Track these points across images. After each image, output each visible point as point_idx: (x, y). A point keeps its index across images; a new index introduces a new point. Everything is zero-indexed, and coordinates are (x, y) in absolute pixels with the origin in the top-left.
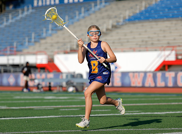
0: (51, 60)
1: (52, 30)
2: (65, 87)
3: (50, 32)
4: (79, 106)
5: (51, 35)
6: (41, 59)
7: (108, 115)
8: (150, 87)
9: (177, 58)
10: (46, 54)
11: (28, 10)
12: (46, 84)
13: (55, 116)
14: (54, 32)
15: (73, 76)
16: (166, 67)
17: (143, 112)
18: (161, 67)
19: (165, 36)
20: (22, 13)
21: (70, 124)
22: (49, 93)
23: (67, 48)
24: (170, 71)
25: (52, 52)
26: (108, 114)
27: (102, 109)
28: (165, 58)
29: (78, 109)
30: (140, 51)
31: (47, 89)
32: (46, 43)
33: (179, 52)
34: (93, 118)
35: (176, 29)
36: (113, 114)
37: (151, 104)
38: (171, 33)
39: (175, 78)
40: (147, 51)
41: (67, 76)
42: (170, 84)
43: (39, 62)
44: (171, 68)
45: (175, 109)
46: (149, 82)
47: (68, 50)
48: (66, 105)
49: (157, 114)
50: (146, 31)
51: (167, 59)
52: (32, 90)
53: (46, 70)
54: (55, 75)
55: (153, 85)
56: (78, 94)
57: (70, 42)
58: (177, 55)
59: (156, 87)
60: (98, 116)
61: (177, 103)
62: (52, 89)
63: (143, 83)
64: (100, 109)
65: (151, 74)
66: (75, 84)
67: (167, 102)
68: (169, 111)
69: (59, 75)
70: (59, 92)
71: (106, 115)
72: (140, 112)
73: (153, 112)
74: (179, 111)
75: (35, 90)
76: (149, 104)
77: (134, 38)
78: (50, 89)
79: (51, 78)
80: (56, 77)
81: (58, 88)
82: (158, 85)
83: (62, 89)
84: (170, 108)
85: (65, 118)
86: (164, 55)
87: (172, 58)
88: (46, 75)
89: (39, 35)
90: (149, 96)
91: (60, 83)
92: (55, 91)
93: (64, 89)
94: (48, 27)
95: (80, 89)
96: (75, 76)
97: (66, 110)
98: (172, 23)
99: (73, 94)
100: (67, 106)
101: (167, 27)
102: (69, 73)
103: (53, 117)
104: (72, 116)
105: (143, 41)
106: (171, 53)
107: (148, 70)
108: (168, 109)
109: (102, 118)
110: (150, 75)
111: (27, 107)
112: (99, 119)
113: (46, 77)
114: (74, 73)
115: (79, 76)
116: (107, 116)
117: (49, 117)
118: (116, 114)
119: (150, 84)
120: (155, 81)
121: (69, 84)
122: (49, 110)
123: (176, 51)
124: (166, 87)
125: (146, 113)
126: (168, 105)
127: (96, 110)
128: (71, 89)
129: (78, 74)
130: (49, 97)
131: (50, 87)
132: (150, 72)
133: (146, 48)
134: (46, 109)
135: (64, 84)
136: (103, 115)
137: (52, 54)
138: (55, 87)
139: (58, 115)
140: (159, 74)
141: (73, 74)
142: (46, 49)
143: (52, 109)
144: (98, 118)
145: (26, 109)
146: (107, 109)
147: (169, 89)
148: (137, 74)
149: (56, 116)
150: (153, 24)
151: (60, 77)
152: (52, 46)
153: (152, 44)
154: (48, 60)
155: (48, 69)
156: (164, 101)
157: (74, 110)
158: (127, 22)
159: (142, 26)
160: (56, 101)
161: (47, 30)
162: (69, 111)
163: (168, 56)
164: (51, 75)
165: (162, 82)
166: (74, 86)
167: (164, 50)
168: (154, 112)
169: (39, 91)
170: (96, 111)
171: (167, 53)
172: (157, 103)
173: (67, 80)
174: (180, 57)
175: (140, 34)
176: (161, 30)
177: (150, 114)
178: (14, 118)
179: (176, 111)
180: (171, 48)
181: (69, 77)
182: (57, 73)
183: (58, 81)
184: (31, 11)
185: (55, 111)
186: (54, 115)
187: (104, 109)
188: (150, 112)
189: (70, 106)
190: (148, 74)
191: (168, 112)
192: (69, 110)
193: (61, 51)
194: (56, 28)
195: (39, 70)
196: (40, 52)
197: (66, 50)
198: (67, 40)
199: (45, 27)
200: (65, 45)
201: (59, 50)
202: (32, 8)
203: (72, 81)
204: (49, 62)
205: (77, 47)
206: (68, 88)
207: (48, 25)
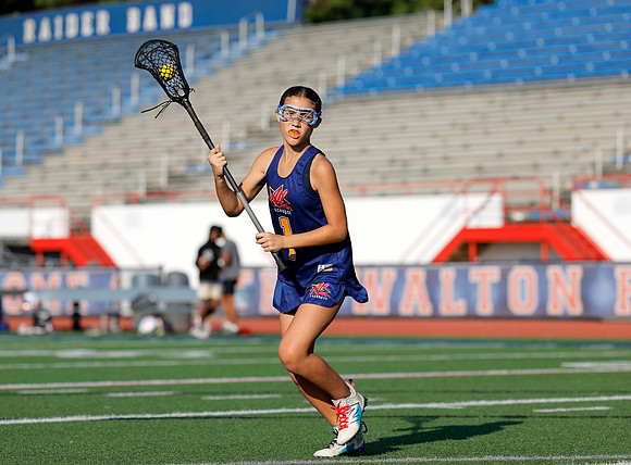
0: (81, 224)
1: (85, 122)
2: (128, 318)
3: (78, 129)
4: (173, 382)
5: (81, 140)
6: (48, 224)
7: (272, 411)
8: (415, 318)
9: (507, 220)
10: (63, 205)
11: (3, 54)
12: (64, 309)
13: (90, 418)
14: (92, 129)
15: (157, 279)
16: (472, 250)
17: (388, 402)
18: (455, 251)
19: (466, 146)
21: (142, 445)
22: (75, 338)
23: (137, 184)
24: (483, 263)
25: (85, 197)
26: (271, 408)
27: (251, 393)
28: (468, 219)
29: (171, 393)
30: (383, 195)
31: (68, 323)
32: (65, 167)
33: (515, 200)
34: (220, 421)
35: (507, 122)
36: (288, 410)
37: (418, 375)
38: (487, 133)
39: (502, 287)
40: (408, 194)
41: (135, 280)
42: (485, 307)
43: (39, 232)
44: (488, 254)
45: (499, 392)
46: (414, 301)
47: (141, 191)
48: (130, 379)
49: (436, 409)
50: (403, 128)
51: (474, 224)
52: (16, 329)
53: (64, 261)
54: (92, 277)
55: (426, 310)
56: (171, 342)
57: (147, 164)
58: (507, 210)
59: (436, 317)
60: (236, 417)
61: (504, 372)
62: (84, 323)
63: (394, 304)
64: (243, 393)
65: (422, 274)
66: (162, 307)
67: (470, 369)
68: (478, 400)
69: (109, 275)
70: (109, 334)
71: (265, 412)
72: (381, 403)
73: (423, 403)
74: (511, 399)
75: (24, 329)
76: (411, 375)
77: (364, 151)
78: (76, 323)
79: (80, 288)
80: (99, 282)
81: (104, 321)
82: (444, 311)
83: (118, 324)
84: (480, 389)
85: (124, 422)
86: (465, 210)
87: (491, 219)
88: (64, 278)
89: (42, 142)
90: (411, 347)
91: (110, 304)
92: (95, 332)
93: (124, 323)
94: (73, 114)
95: (178, 325)
96: (162, 281)
97: (130, 394)
98: (492, 102)
99: (154, 342)
100: (135, 383)
101: (474, 113)
102: (143, 269)
103: (84, 418)
104: (148, 416)
105: (393, 162)
106: (488, 202)
107: (411, 259)
108: (473, 392)
109: (249, 421)
110: (416, 278)
112: (238, 425)
113: (64, 285)
114: (160, 268)
115: (175, 279)
116: (268, 417)
117: (69, 419)
118: (298, 410)
119: (416, 306)
120: (433, 299)
121: (142, 306)
122: (70, 394)
123: (504, 194)
124: (471, 317)
125: (401, 406)
126: (475, 378)
127: (231, 397)
128: (148, 325)
129: (170, 274)
130: (74, 351)
131: (76, 317)
132: (416, 266)
133: (405, 183)
134: (63, 391)
135: (126, 308)
136: (255, 412)
137: (87, 204)
138: (95, 317)
139: (102, 414)
140: (448, 273)
141: (156, 273)
142: (64, 187)
143: (81, 394)
144: (237, 421)
146: (268, 393)
147: (479, 324)
148: (374, 272)
149: (93, 415)
150: (429, 103)
151: (113, 284)
152: (84, 177)
153: (425, 171)
154: (71, 224)
155: (69, 258)
156: (463, 365)
157: (155, 397)
158: (341, 97)
159: (392, 109)
160: (97, 364)
161: (69, 124)
162: (141, 397)
163: (476, 212)
164: (80, 278)
165: (456, 299)
166: (157, 315)
167: (464, 192)
168: (428, 402)
169: (38, 330)
170: (230, 400)
171: (475, 201)
172: (441, 370)
173: (133, 295)
174: (518, 216)
175: (384, 139)
176: (454, 125)
177: (413, 409)
179: (501, 399)
180: (488, 186)
181: (143, 281)
182: (101, 271)
183: (103, 296)
184: (12, 57)
185: (93, 400)
186: (87, 415)
187: (259, 393)
188: (414, 402)
189: (143, 383)
190: (410, 274)
191: (473, 403)
192: (138, 394)
193: (116, 196)
194: (99, 117)
195: (40, 259)
196: (44, 197)
197: (133, 191)
198: (135, 159)
199: (62, 114)
200: (128, 174)
201: (110, 192)
202: (18, 50)
203: (153, 298)
204: (73, 231)
205: (169, 182)
206: (139, 322)
207: (73, 106)
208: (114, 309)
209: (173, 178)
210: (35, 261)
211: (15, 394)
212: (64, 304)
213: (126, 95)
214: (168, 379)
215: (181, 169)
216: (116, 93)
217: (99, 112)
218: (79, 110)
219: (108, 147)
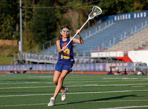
0: (126, 54)
1: (126, 35)
2: (135, 72)
3: (125, 36)
4: (144, 84)
5: (126, 38)
6: (120, 54)
10: (122, 51)
11: (111, 23)
12: (123, 70)
14: (128, 36)
15: (141, 64)
20: (107, 25)
22: (125, 76)
23: (136, 47)
25: (127, 49)
29: (144, 86)
31: (124, 73)
32: (123, 44)
41: (136, 65)
43: (118, 56)
47: (137, 48)
52: (114, 74)
53: (123, 61)
54: (128, 64)
56: (143, 76)
57: (138, 43)
62: (127, 73)
66: (141, 70)
69: (132, 64)
70: (132, 75)
75: (116, 74)
78: (125, 73)
79: (126, 66)
80: (130, 65)
81: (131, 72)
88: (123, 64)
89: (118, 39)
92: (129, 75)
93: (134, 73)
94: (124, 34)
95: (145, 73)
99: (140, 76)
102: (138, 62)
103: (127, 91)
111: (111, 85)
113: (123, 66)
114: (141, 62)
117: (125, 91)
121: (138, 69)
128: (139, 73)
129: (143, 63)
130: (125, 78)
131: (125, 72)
134: (123, 86)
135: (135, 70)
137: (127, 50)
138: (129, 72)
142: (123, 47)
143: (127, 86)
145: (110, 86)
152: (126, 45)
154: (124, 54)
157: (141, 87)
160: (129, 81)
164: (126, 64)
166: (141, 71)
169: (118, 74)
173: (136, 67)
178: (103, 92)
181: (138, 65)
182: (130, 63)
183: (130, 68)
184: (112, 23)
189: (138, 84)
192: (138, 86)
193: (132, 49)
194: (129, 34)
195: (118, 61)
196: (119, 49)
197: (136, 48)
198: (136, 42)
199: (122, 34)
200: (135, 45)
201: (131, 48)
202: (114, 22)
203: (140, 68)
204: (124, 56)
205: (142, 46)
206: (137, 72)
207: (124, 32)
208: (133, 70)
209: (143, 45)
210: (117, 61)
211: (114, 86)
212: (123, 69)
213: (134, 30)
214: (143, 83)
215: (145, 44)
216: (132, 29)
217: (129, 33)
218: (125, 33)
219: (131, 40)
